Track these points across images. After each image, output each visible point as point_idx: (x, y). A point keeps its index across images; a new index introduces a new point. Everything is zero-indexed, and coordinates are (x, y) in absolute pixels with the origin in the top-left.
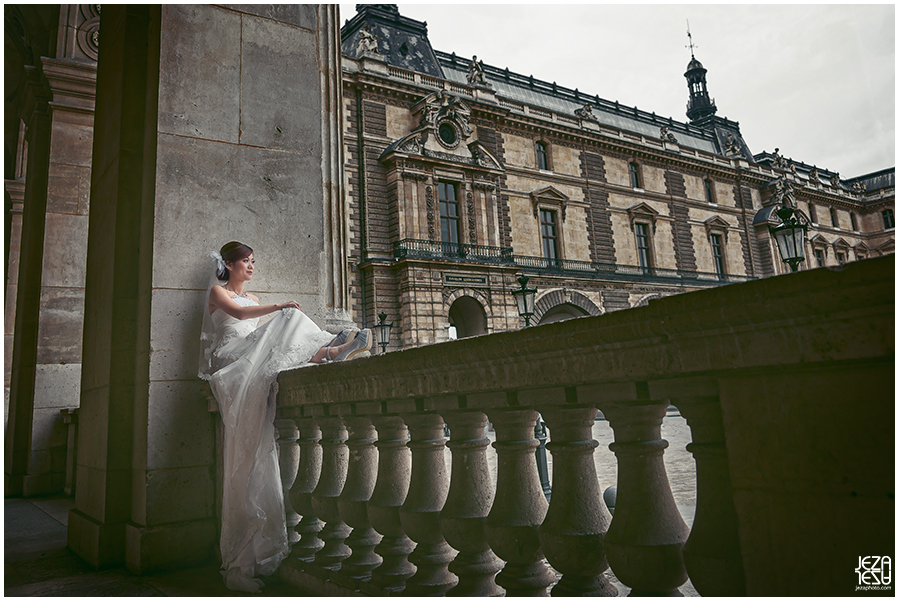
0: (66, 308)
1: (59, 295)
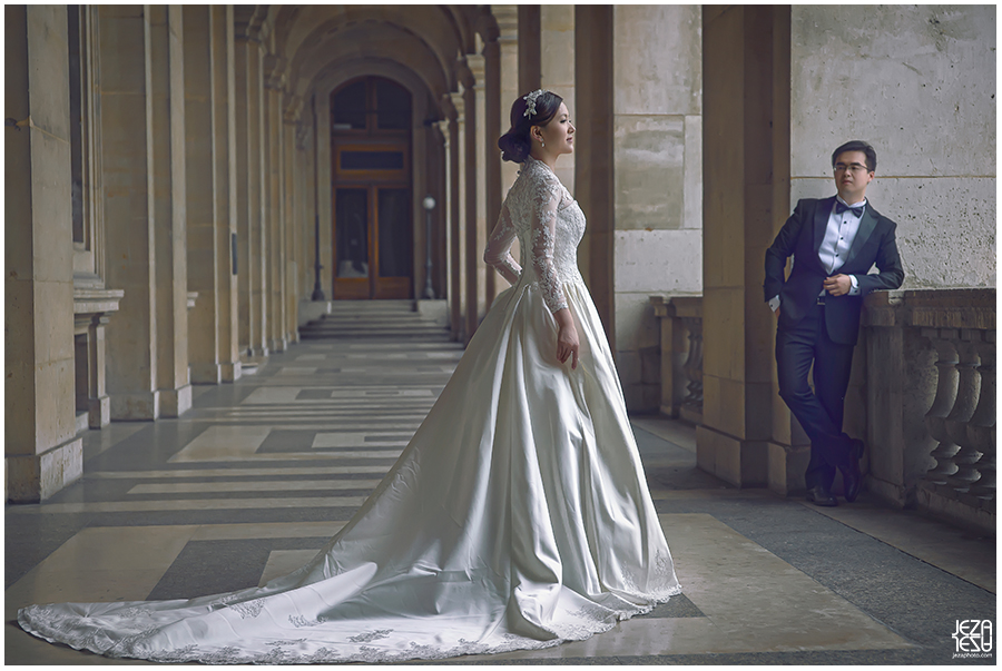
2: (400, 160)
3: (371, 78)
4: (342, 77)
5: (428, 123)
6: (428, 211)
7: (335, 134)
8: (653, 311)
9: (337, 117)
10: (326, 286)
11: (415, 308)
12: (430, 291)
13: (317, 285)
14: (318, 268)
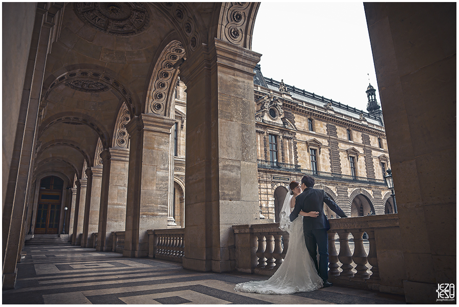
0: (230, 170)
1: (227, 163)
2: (59, 198)
3: (53, 176)
4: (45, 175)
5: (68, 188)
6: (65, 210)
7: (40, 190)
8: (234, 231)
9: (42, 185)
10: (33, 230)
11: (59, 237)
12: (64, 232)
13: (30, 230)
14: (31, 225)
